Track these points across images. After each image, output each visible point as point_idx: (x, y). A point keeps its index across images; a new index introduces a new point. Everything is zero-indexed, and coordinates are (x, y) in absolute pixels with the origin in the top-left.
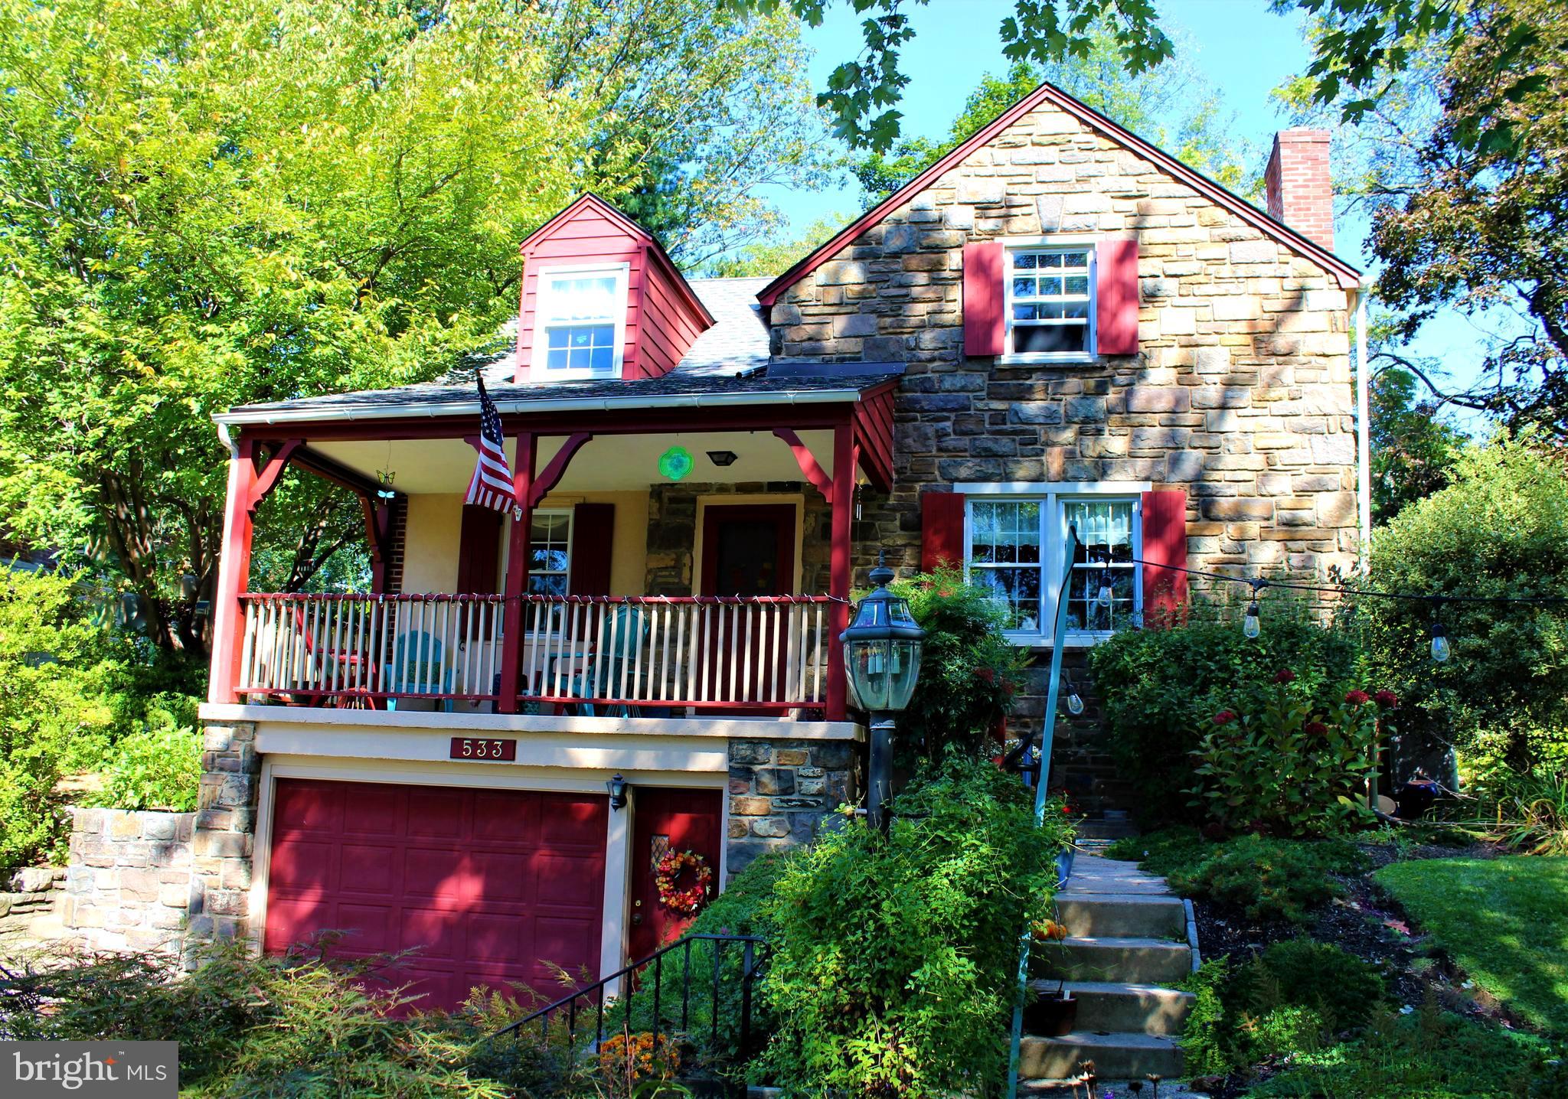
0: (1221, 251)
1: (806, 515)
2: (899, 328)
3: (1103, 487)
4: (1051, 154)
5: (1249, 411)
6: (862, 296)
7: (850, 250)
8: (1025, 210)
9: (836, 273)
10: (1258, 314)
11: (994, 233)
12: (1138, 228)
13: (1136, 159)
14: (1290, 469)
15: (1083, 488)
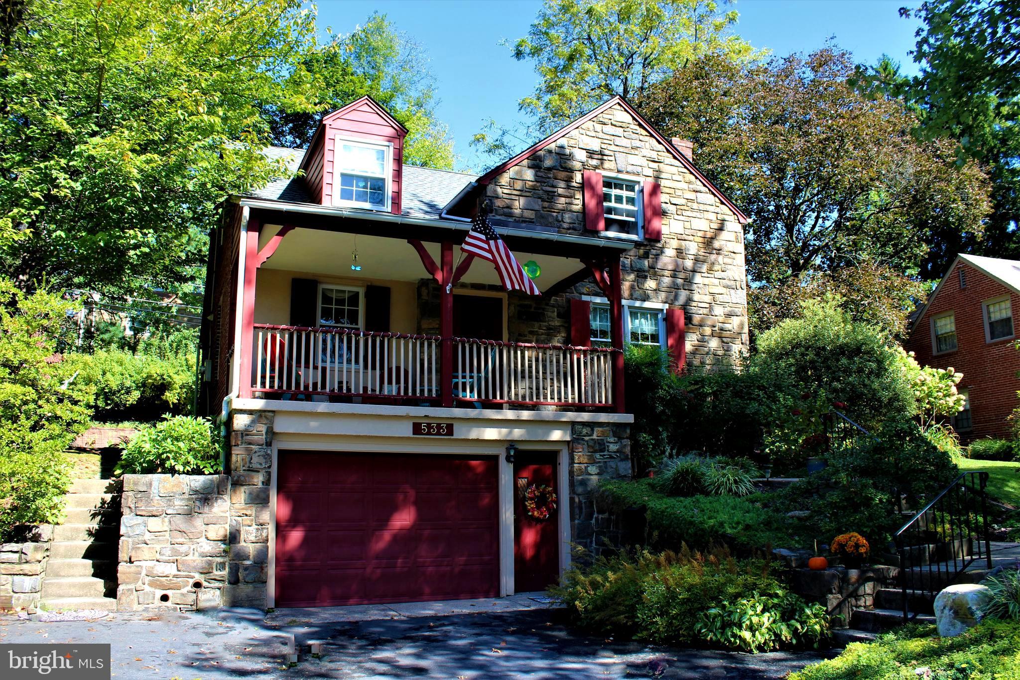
0: (692, 196)
1: (509, 305)
2: (550, 209)
3: (647, 305)
4: (619, 131)
5: (706, 275)
6: (534, 188)
7: (525, 162)
8: (610, 158)
9: (519, 173)
10: (708, 229)
11: (596, 167)
12: (657, 178)
13: (657, 143)
14: (723, 304)
15: (638, 304)
